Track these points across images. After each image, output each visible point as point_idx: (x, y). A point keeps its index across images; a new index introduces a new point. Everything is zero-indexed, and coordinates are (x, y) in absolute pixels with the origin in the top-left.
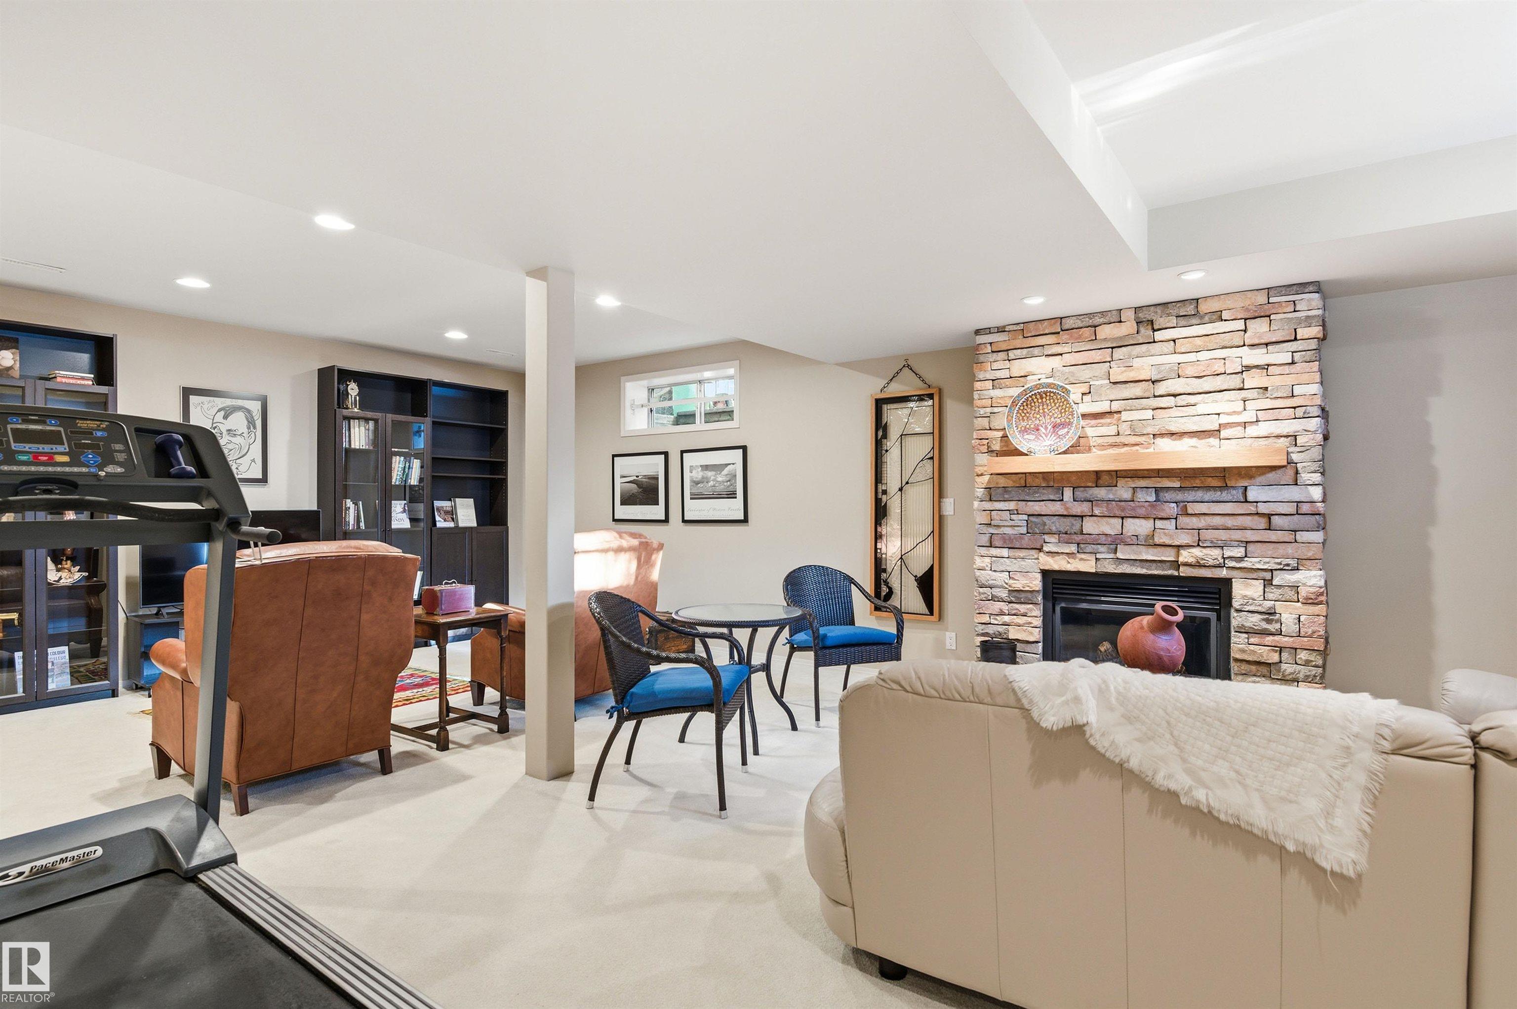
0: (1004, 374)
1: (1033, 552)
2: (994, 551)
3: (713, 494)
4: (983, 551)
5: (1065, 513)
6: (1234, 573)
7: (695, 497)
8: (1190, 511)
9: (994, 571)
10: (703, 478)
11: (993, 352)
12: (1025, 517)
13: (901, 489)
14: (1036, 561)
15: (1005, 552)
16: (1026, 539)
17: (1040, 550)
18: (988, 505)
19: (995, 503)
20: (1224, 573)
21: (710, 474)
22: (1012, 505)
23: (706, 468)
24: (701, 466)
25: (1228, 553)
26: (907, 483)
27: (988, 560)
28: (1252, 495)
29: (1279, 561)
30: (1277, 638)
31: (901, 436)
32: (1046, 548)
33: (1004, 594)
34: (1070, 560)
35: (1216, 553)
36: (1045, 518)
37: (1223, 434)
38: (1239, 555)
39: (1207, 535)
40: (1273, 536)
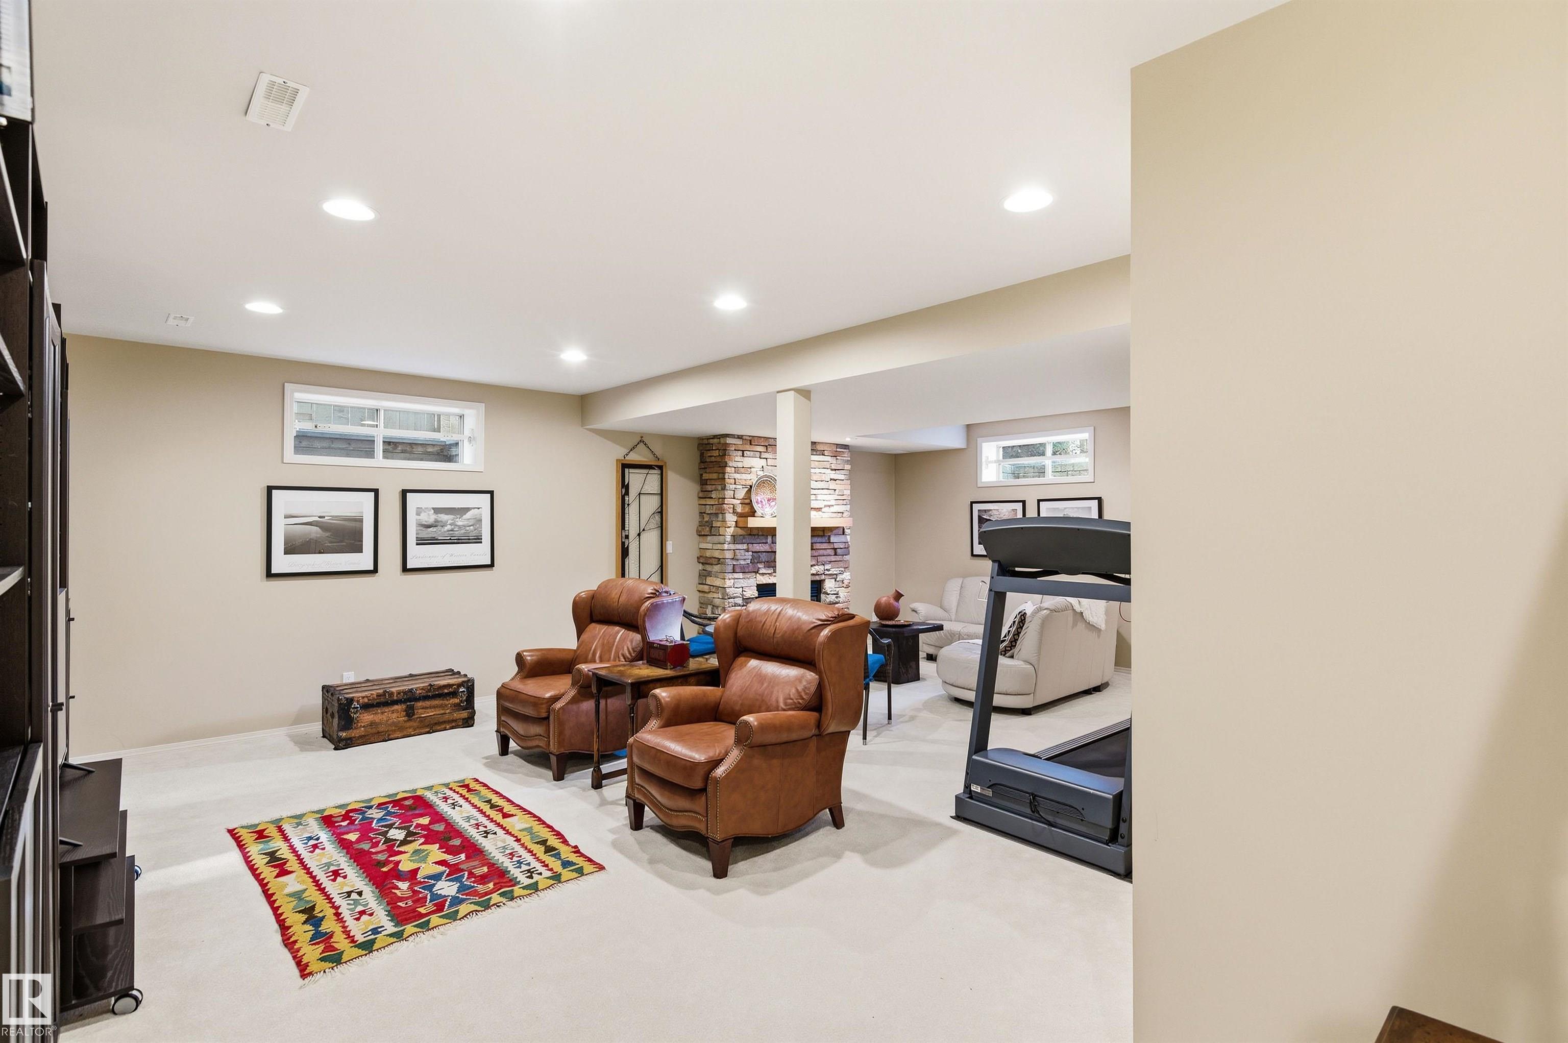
0: (740, 465)
1: (754, 574)
2: (736, 575)
3: (450, 539)
4: (730, 576)
5: (770, 550)
6: (827, 577)
7: (421, 542)
8: (815, 548)
9: (736, 588)
10: (436, 521)
11: (735, 450)
12: (751, 553)
13: (639, 535)
14: (755, 579)
15: (741, 575)
16: (751, 569)
17: (757, 572)
18: (732, 547)
19: (736, 545)
20: (823, 577)
21: (443, 517)
22: (745, 546)
23: (437, 511)
24: (433, 509)
25: (827, 567)
26: (644, 530)
27: (732, 581)
28: (833, 539)
29: (840, 569)
30: (839, 604)
31: (639, 494)
32: (761, 572)
33: (740, 601)
34: (770, 577)
35: (822, 567)
36: (759, 554)
37: (823, 510)
38: (829, 568)
39: (820, 559)
40: (838, 558)
